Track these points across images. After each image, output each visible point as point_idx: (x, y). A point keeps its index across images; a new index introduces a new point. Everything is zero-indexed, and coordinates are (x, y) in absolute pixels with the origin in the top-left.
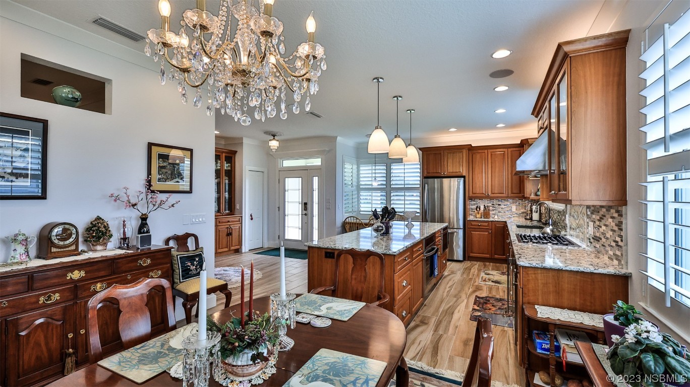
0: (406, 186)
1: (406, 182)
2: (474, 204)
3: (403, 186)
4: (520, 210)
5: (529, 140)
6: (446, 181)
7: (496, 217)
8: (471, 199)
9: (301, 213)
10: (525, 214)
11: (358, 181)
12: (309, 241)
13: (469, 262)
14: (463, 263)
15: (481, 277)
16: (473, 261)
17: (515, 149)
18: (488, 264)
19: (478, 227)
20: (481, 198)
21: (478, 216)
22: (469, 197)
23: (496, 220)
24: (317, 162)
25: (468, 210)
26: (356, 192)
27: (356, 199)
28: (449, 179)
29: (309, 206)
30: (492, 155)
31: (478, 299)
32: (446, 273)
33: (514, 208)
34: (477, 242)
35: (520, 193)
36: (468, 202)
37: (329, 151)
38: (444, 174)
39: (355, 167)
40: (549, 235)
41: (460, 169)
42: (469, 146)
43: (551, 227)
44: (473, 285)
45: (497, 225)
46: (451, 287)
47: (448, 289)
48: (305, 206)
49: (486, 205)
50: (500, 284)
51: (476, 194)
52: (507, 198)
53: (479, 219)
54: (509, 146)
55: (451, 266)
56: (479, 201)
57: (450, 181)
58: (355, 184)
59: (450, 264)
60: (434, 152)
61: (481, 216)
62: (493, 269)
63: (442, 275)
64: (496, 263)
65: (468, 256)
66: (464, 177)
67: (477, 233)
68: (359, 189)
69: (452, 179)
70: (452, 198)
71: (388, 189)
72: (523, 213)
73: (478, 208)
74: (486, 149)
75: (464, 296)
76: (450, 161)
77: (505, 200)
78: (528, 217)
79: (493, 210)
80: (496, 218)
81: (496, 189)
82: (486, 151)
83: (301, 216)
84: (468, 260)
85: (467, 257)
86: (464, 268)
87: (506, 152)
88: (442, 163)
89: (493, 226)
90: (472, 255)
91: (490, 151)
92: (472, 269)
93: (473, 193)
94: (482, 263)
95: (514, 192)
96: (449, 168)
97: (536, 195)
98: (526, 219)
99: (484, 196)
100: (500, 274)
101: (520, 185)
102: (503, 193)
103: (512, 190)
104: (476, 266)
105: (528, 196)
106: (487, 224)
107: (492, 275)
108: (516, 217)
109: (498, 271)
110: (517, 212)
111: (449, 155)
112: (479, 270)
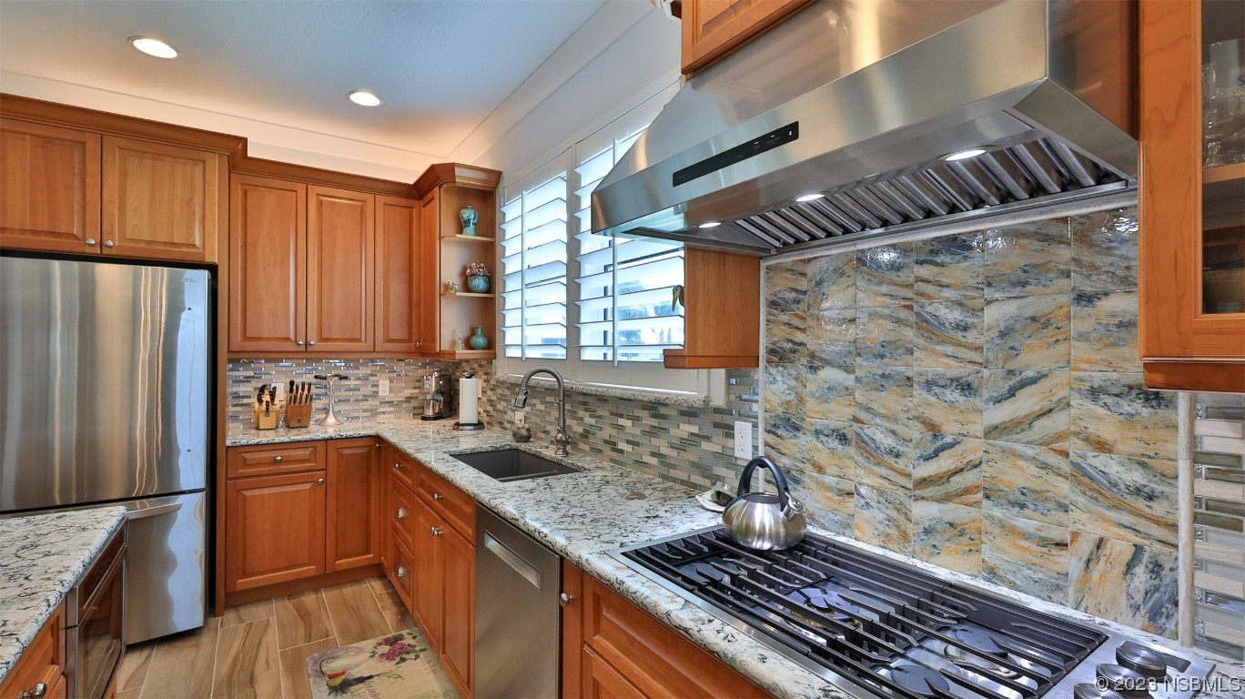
2: (247, 380)
4: (400, 390)
5: (458, 171)
7: (331, 420)
8: (240, 361)
13: (234, 620)
14: (207, 641)
16: (246, 604)
17: (394, 200)
18: (309, 599)
19: (272, 468)
20: (274, 357)
21: (269, 423)
22: (230, 350)
23: (333, 432)
25: (226, 402)
28: (131, 267)
30: (321, 203)
33: (384, 388)
34: (266, 527)
35: (415, 340)
36: (227, 372)
41: (192, 235)
42: (236, 146)
45: (345, 452)
49: (297, 382)
51: (260, 342)
52: (372, 355)
53: (272, 438)
54: (381, 186)
56: (264, 366)
57: (137, 278)
60: (41, 131)
61: (280, 420)
62: (348, 636)
64: (340, 585)
65: (226, 597)
66: (213, 269)
67: (266, 491)
69: (147, 271)
72: (409, 399)
73: (266, 392)
74: (300, 180)
78: (430, 412)
79: (321, 397)
80: (332, 426)
81: (336, 324)
82: (301, 187)
85: (221, 599)
86: (220, 685)
87: (371, 206)
88: (92, 194)
89: (332, 459)
90: (243, 583)
91: (315, 190)
92: (260, 670)
93: (246, 338)
94: (288, 604)
95: (394, 335)
96: (132, 221)
97: (468, 345)
98: (424, 419)
99: (290, 347)
100: (389, 656)
101: (410, 314)
102: (359, 340)
103: (386, 331)
104: (273, 639)
105: (445, 347)
106: (308, 452)
107: (361, 680)
108: (390, 412)
109: (373, 642)
110: (391, 397)
111: (133, 163)
112: (294, 667)
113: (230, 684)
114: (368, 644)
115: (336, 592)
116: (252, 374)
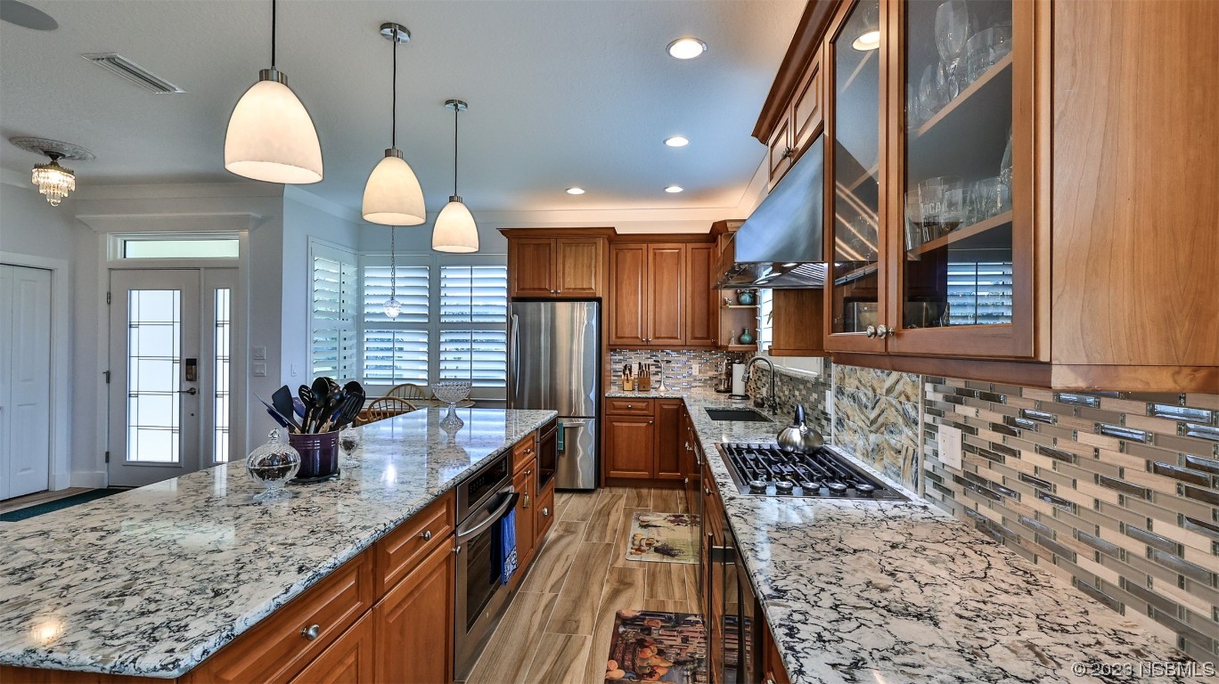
0: (475, 320)
1: (475, 310)
2: (620, 361)
3: (468, 320)
4: (706, 372)
5: (728, 225)
6: (562, 308)
7: (662, 388)
8: (615, 350)
9: (177, 388)
10: (715, 381)
11: (360, 305)
12: (202, 466)
13: (607, 490)
14: (594, 496)
15: (630, 540)
16: (615, 486)
17: (698, 245)
18: (644, 491)
19: (627, 412)
20: (633, 348)
21: (628, 386)
22: (608, 344)
23: (662, 394)
24: (225, 249)
25: (607, 374)
26: (354, 333)
27: (354, 351)
28: (569, 304)
29: (202, 369)
30: (655, 254)
31: (621, 629)
32: (552, 535)
33: (695, 369)
34: (624, 444)
35: (708, 338)
36: (606, 357)
37: (260, 222)
38: (556, 292)
39: (350, 270)
40: (797, 448)
41: (591, 283)
42: (611, 232)
43: (803, 427)
44: (613, 569)
45: (665, 407)
46: (555, 587)
47: (548, 596)
48: (190, 367)
49: (643, 363)
50: (673, 556)
51: (625, 340)
52: (682, 348)
53: (630, 395)
54: (689, 237)
55: (567, 507)
56: (629, 354)
57: (573, 308)
58: (351, 312)
59: (566, 502)
60: (535, 241)
61: (634, 385)
62: (657, 509)
63: (542, 544)
64: (662, 488)
65: (606, 478)
66: (599, 300)
67: (624, 424)
68: (361, 323)
69: (577, 304)
70: (575, 347)
71: (434, 325)
72: (712, 378)
73: (627, 368)
74: (643, 242)
75: (586, 620)
76: (569, 263)
77: (678, 352)
78: (722, 388)
79: (657, 373)
80: (662, 392)
81: (663, 329)
82: (644, 246)
83: (177, 396)
84: (606, 486)
85: (603, 479)
86: (596, 513)
87: (683, 251)
88: (553, 268)
89: (658, 409)
90: (613, 473)
91: (652, 246)
92: (613, 512)
93: (617, 337)
94: (634, 491)
95: (698, 335)
96: (567, 280)
97: (740, 341)
98: (718, 391)
99: (639, 342)
100: (672, 522)
101: (708, 320)
102: (676, 338)
103: (693, 332)
104: (622, 502)
105: (724, 343)
106: (644, 404)
107: (656, 526)
108: (699, 386)
109: (668, 514)
110: (701, 376)
111: (568, 249)
112: (628, 514)
113: (600, 513)
114: (665, 515)
115: (659, 491)
116: (622, 358)
